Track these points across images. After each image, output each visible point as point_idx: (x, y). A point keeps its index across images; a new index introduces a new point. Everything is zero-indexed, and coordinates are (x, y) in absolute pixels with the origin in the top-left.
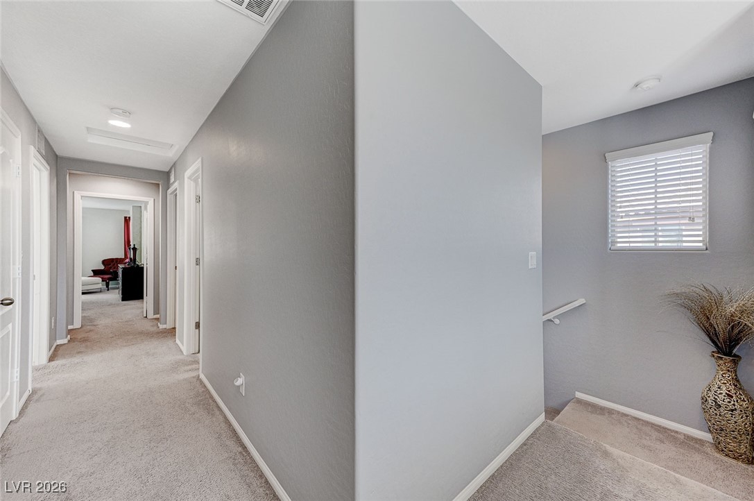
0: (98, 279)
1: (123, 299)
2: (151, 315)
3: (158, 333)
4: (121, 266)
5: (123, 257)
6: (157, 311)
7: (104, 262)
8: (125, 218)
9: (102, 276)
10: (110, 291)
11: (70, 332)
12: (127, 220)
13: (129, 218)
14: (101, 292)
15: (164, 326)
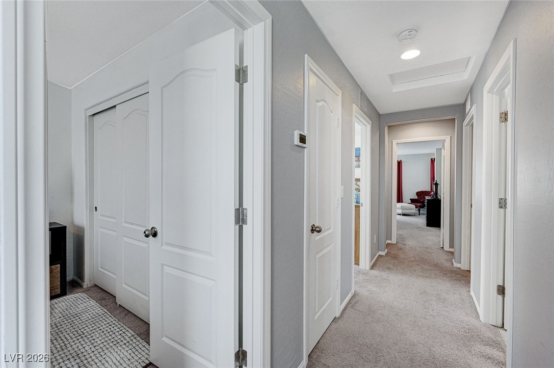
0: (413, 206)
1: (428, 225)
2: (447, 248)
3: (452, 272)
4: (427, 198)
5: (430, 190)
6: (452, 245)
7: (418, 194)
8: (432, 159)
9: (416, 204)
10: (421, 216)
11: (388, 245)
12: (433, 161)
13: (434, 159)
14: (415, 215)
15: (459, 265)
